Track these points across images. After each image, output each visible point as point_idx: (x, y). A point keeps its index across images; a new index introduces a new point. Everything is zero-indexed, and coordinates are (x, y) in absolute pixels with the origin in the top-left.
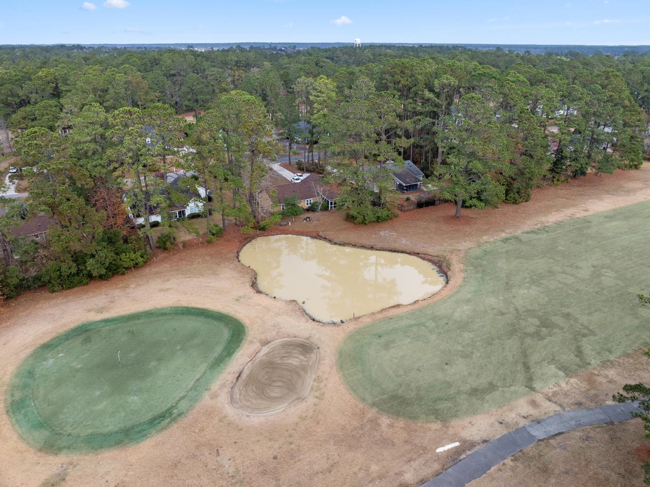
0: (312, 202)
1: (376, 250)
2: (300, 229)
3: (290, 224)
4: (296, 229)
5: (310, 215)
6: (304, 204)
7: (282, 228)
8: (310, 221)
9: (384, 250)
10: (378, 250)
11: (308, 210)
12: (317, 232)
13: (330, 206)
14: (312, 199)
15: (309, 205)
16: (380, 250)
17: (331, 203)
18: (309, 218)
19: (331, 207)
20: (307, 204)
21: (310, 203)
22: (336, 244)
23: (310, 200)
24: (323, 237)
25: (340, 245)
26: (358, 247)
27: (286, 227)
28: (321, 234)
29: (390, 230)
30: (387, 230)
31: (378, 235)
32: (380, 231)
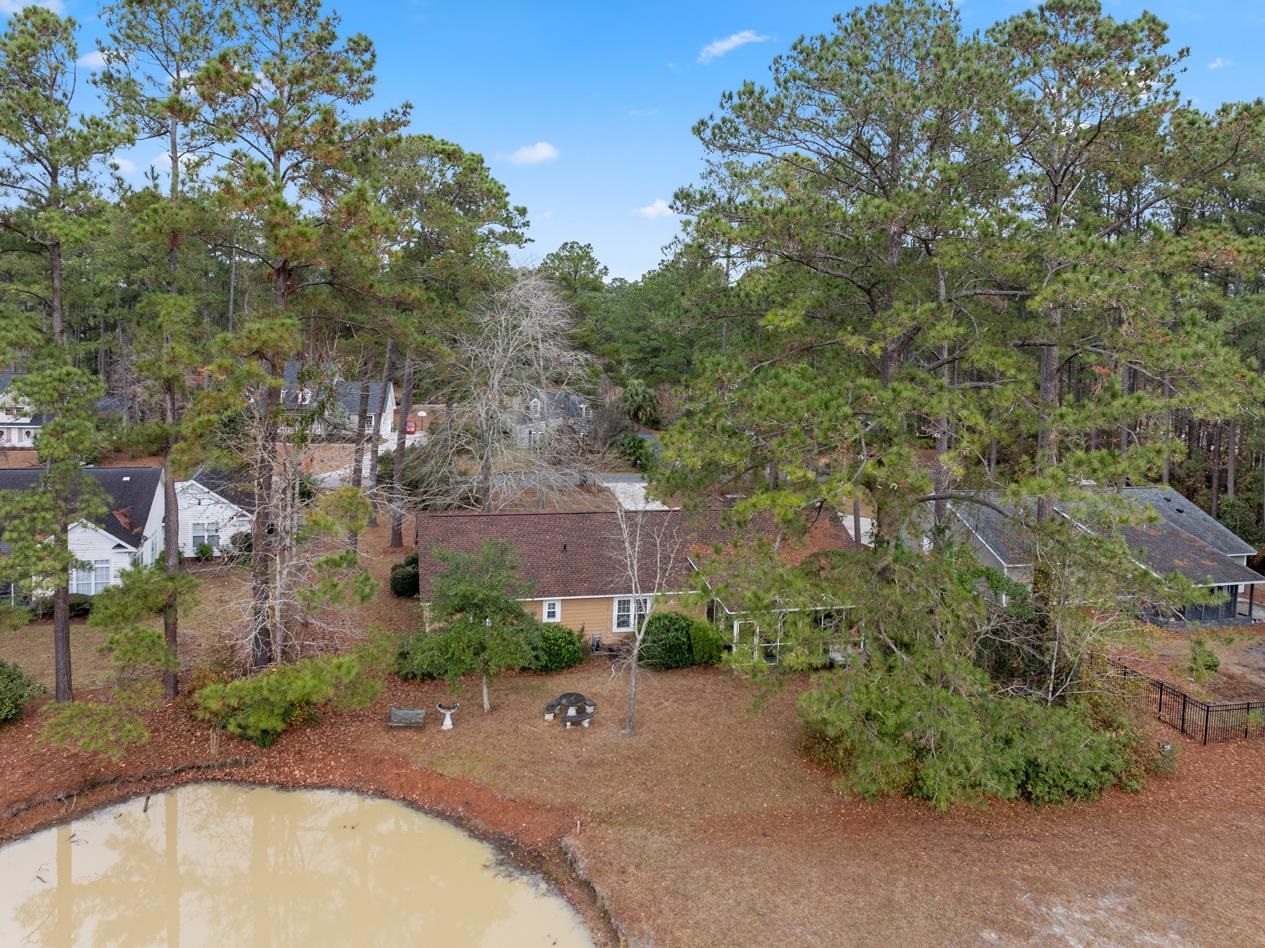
3: (448, 724)
6: (597, 618)
7: (381, 742)
8: (578, 718)
14: (647, 596)
15: (631, 628)
18: (578, 700)
20: (623, 622)
21: (640, 620)
23: (642, 603)
24: (582, 867)
29: (1130, 892)
30: (1104, 893)
31: (1030, 935)
32: (1043, 889)
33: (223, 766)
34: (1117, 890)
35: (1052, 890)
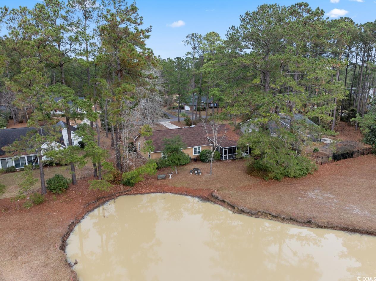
0: (201, 150)
1: (318, 226)
2: (184, 185)
3: (170, 177)
4: (179, 185)
5: (198, 165)
6: (191, 153)
7: (158, 183)
8: (198, 173)
9: (332, 228)
10: (322, 227)
11: (196, 160)
12: (209, 190)
13: (223, 155)
14: (200, 146)
15: (197, 154)
16: (325, 227)
17: (226, 152)
18: (197, 169)
19: (225, 157)
20: (195, 153)
21: (199, 152)
22: (242, 212)
23: (199, 148)
24: (220, 198)
25: (250, 214)
26: (283, 220)
27: (165, 182)
28: (215, 194)
29: (319, 189)
30: (315, 190)
31: (306, 197)
32: (305, 191)
33: (125, 191)
34: (317, 189)
35: (306, 190)
